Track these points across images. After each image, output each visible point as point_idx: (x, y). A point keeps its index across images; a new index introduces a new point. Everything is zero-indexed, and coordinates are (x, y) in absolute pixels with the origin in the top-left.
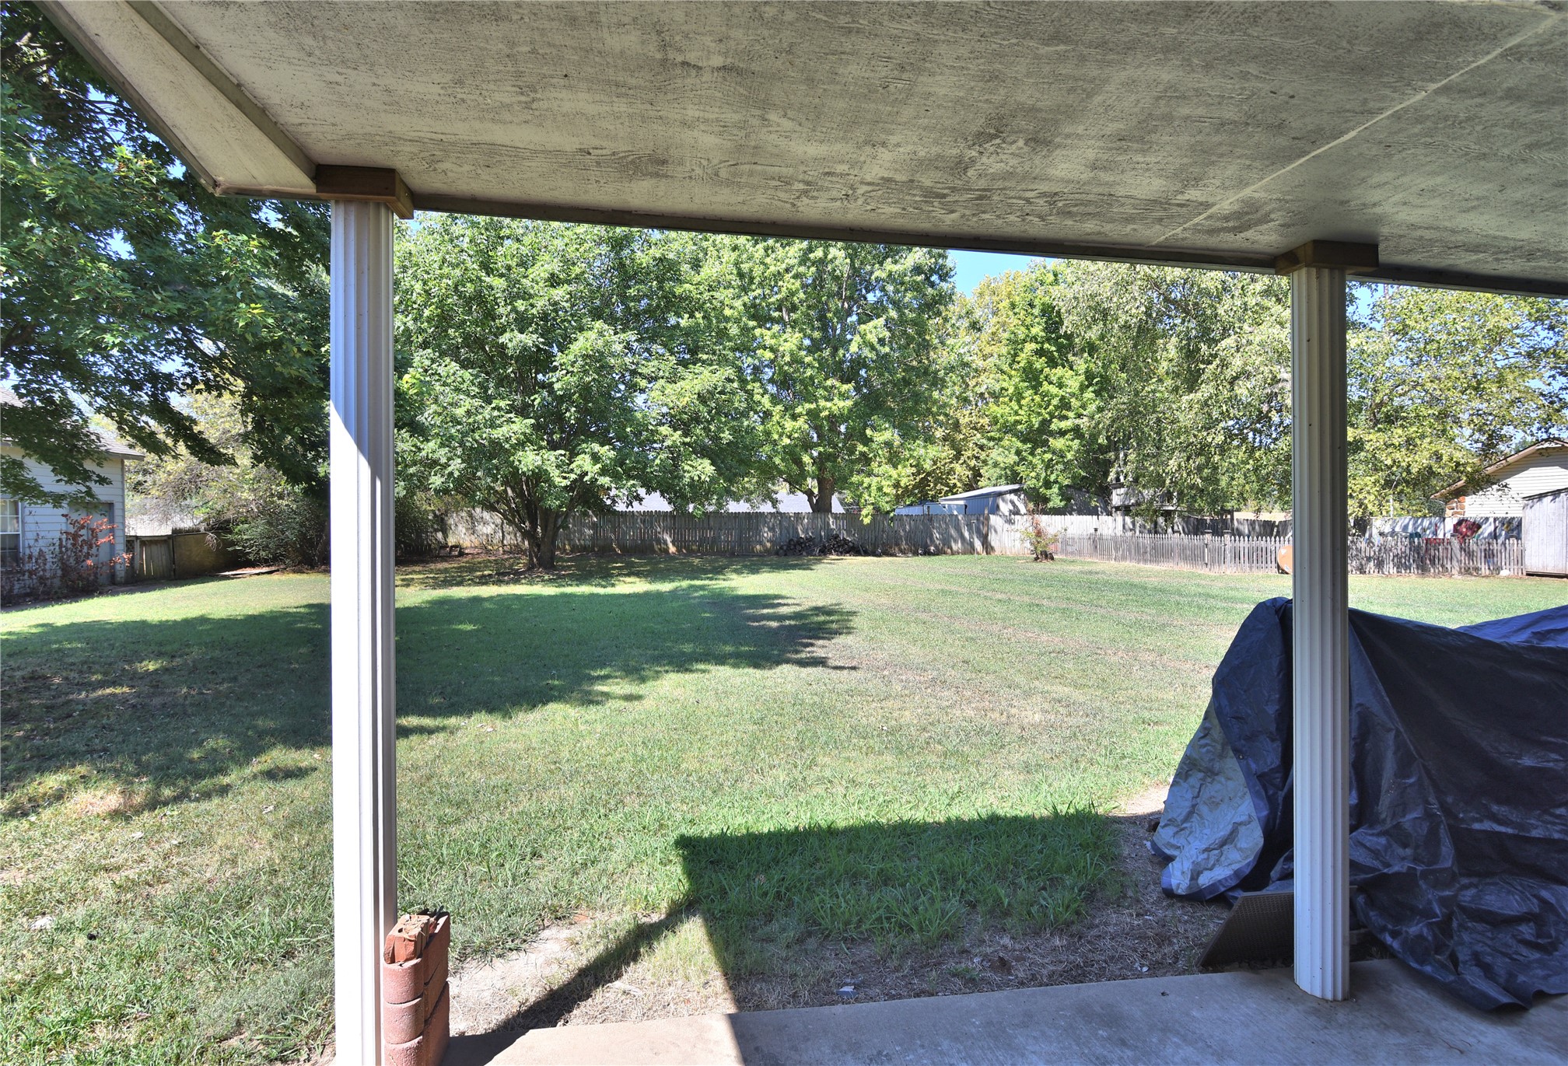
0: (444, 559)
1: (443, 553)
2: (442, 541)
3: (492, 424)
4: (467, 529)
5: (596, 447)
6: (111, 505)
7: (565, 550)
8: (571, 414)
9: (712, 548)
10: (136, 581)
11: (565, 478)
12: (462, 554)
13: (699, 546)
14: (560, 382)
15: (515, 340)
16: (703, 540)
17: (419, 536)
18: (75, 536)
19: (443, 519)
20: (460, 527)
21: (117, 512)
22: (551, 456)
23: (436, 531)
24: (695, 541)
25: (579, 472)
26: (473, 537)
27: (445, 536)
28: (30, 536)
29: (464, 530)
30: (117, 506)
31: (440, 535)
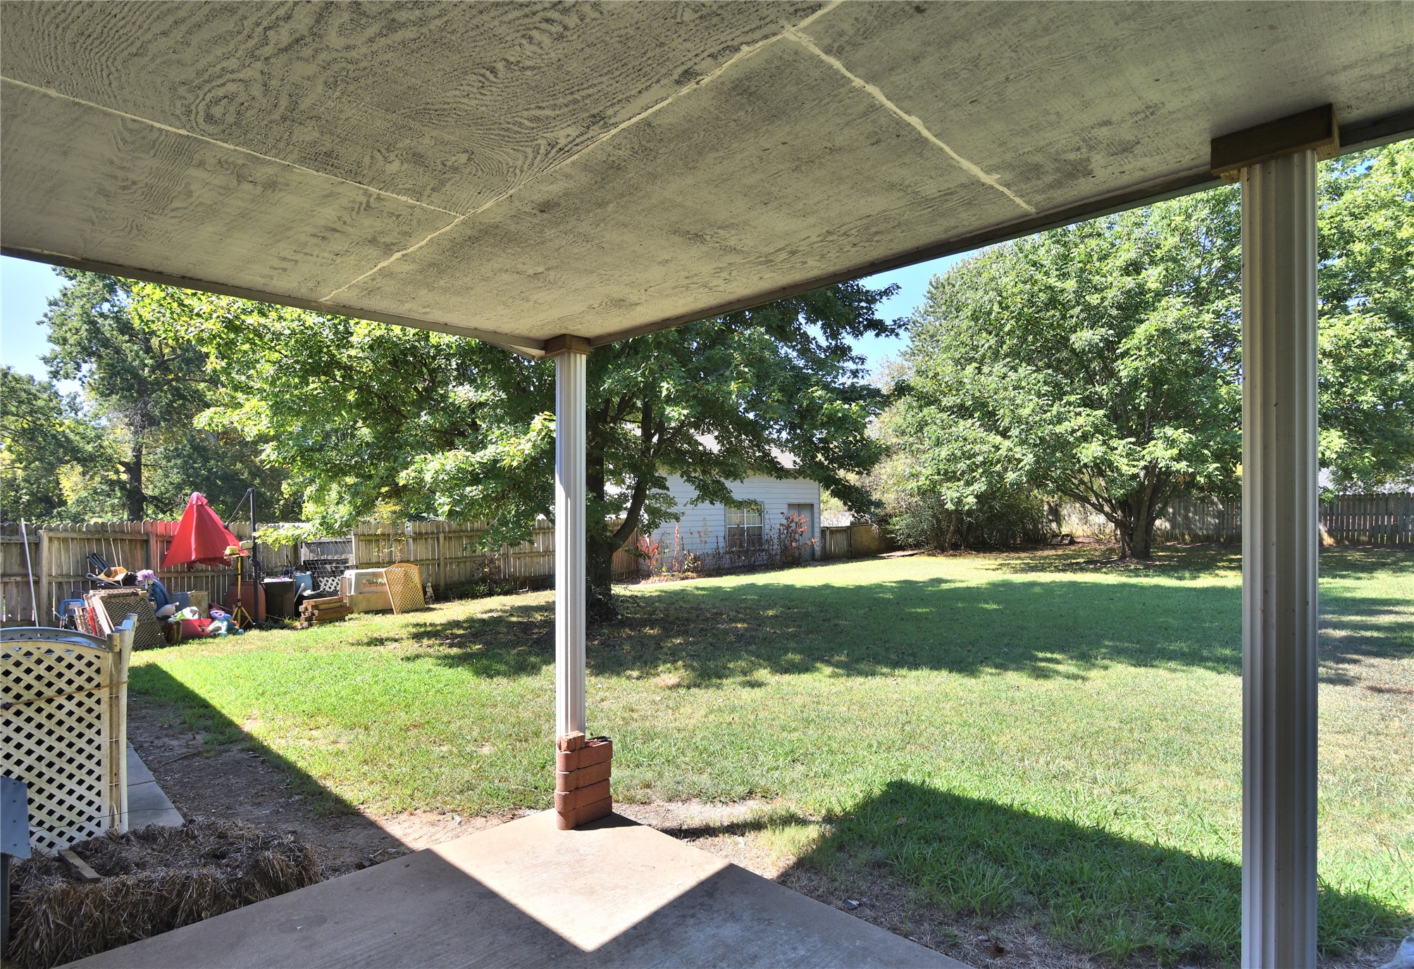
0: (1054, 547)
1: (1055, 541)
2: (1057, 531)
3: (1059, 420)
4: (1080, 520)
5: (1169, 431)
6: (812, 505)
7: (1184, 540)
8: (1142, 399)
9: (1392, 539)
10: (827, 558)
11: (1134, 466)
12: (1072, 542)
13: (1370, 537)
14: (1125, 369)
15: (1084, 338)
16: (1375, 531)
17: (1035, 526)
18: (788, 527)
19: (1057, 510)
20: (1073, 517)
21: (816, 510)
22: (1121, 445)
23: (1051, 521)
24: (1365, 530)
25: (1149, 459)
26: (1085, 527)
27: (1059, 525)
28: (767, 527)
29: (1077, 521)
30: (816, 506)
31: (1054, 525)
